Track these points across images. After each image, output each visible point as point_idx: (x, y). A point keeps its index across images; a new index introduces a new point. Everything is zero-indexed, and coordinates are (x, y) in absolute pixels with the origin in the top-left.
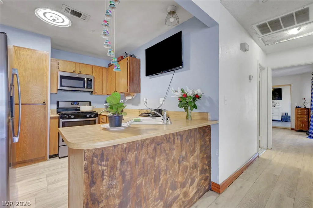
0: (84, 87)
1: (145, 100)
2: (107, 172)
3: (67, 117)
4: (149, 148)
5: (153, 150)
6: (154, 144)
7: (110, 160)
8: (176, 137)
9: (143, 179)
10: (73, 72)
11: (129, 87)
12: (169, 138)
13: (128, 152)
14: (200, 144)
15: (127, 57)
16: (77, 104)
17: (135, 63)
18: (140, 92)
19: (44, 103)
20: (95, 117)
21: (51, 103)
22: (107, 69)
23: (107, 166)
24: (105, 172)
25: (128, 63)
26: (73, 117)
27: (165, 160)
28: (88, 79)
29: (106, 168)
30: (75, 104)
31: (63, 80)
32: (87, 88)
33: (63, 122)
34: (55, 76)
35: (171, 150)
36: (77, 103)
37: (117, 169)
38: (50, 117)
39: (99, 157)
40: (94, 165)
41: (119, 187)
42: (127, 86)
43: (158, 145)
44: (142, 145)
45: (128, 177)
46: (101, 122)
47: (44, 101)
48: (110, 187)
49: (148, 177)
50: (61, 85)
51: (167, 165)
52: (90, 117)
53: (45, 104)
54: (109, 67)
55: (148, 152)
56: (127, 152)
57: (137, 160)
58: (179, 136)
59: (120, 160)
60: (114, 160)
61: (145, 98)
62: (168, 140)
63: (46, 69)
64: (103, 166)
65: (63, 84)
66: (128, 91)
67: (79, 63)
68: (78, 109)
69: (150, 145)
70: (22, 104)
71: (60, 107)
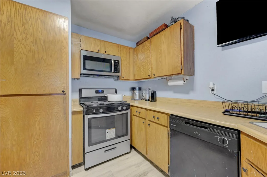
0: (111, 71)
3: (94, 111)
10: (97, 51)
11: (184, 66)
16: (102, 92)
19: (63, 92)
20: (127, 109)
21: (73, 92)
22: (134, 50)
25: (181, 29)
26: (101, 111)
28: (115, 61)
30: (100, 92)
31: (87, 61)
32: (114, 72)
33: (89, 118)
34: (77, 57)
36: (102, 90)
38: (72, 112)
42: (180, 64)
46: (134, 115)
47: (63, 90)
50: (84, 69)
52: (122, 110)
53: (65, 94)
54: (137, 46)
63: (65, 42)
65: (87, 67)
66: (181, 73)
67: (105, 41)
68: (105, 99)
71: (83, 96)
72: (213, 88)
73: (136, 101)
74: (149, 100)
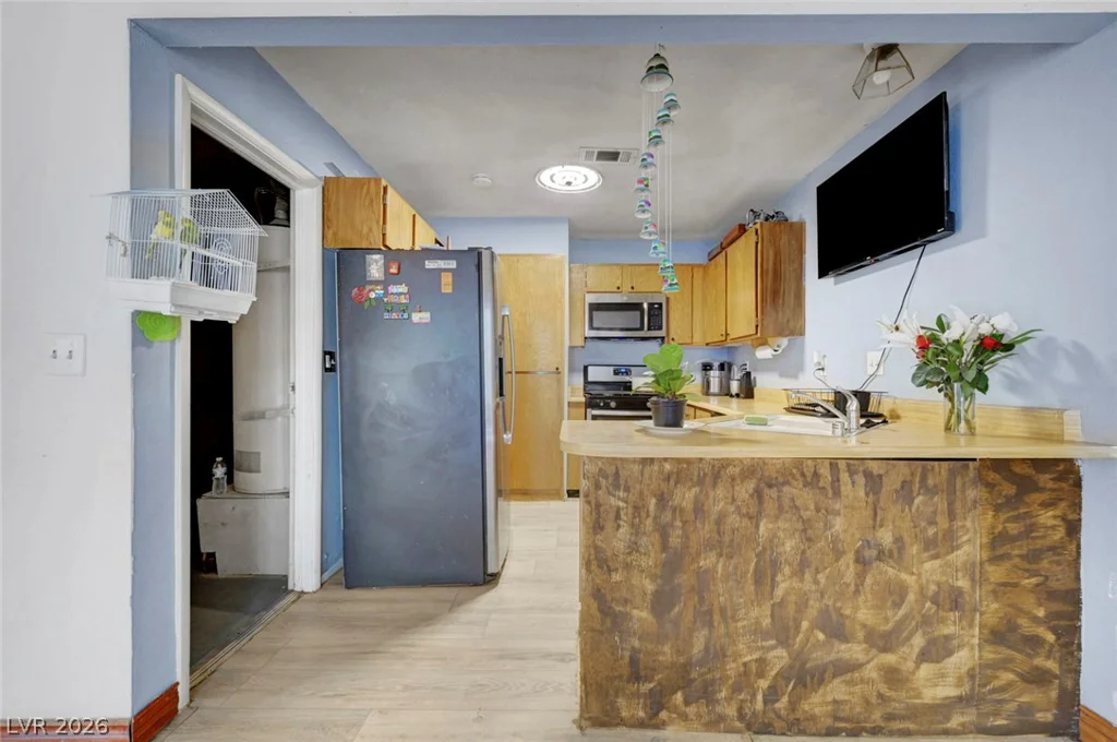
0: (641, 329)
1: (816, 361)
2: (626, 514)
3: (602, 404)
4: (736, 488)
5: (751, 496)
6: (754, 481)
7: (632, 490)
8: (844, 477)
9: (718, 562)
10: (616, 290)
11: (762, 320)
12: (816, 474)
13: (676, 484)
14: (993, 527)
15: (755, 224)
16: (627, 373)
17: (784, 239)
18: (802, 333)
19: (556, 369)
21: (571, 371)
22: (704, 268)
23: (626, 502)
24: (622, 513)
25: (757, 243)
26: (613, 404)
27: (797, 536)
28: (651, 305)
29: (625, 505)
30: (623, 373)
31: (596, 314)
32: (649, 329)
33: (593, 415)
34: (579, 304)
35: (823, 511)
36: (627, 369)
37: (648, 516)
38: (569, 403)
39: (610, 480)
40: (600, 492)
41: (652, 555)
42: (754, 315)
43: (770, 486)
44: (716, 477)
45: (675, 540)
47: (555, 366)
48: (633, 548)
49: (733, 562)
50: (592, 327)
51: (803, 552)
53: (559, 373)
54: (710, 259)
55: (733, 497)
56: (672, 482)
57: (699, 509)
58: (861, 475)
59: (655, 496)
60: (641, 493)
61: (815, 355)
62: (809, 479)
63: (559, 293)
64: (619, 498)
65: (595, 325)
66: (757, 333)
67: (632, 265)
68: (628, 386)
69: (742, 482)
70: (517, 373)
71: (590, 379)
72: (819, 363)
73: (712, 398)
74: (738, 395)
